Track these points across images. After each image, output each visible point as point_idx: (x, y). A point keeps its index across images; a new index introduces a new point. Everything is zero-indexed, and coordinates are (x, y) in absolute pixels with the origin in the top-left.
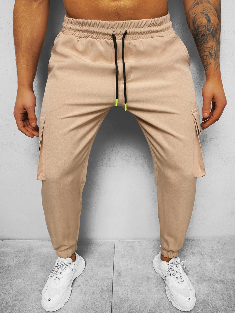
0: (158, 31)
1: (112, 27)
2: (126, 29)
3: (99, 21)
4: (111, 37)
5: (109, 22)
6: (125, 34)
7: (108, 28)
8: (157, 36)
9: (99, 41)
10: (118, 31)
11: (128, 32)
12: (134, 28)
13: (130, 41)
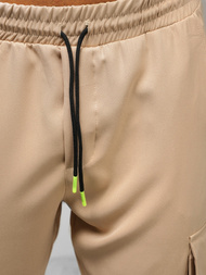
0: (158, 14)
1: (57, 19)
2: (87, 22)
3: (29, 7)
4: (60, 40)
5: (49, 9)
6: (84, 33)
7: (48, 22)
8: (158, 25)
9: (31, 47)
10: (70, 27)
11: (90, 28)
12: (104, 20)
13: (94, 49)
